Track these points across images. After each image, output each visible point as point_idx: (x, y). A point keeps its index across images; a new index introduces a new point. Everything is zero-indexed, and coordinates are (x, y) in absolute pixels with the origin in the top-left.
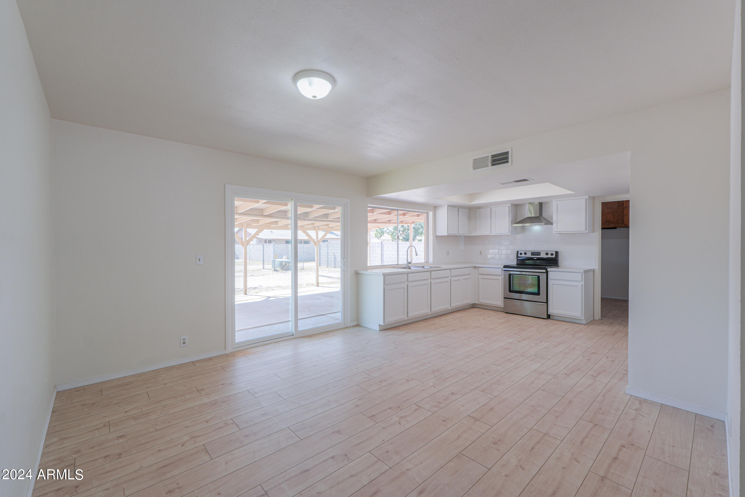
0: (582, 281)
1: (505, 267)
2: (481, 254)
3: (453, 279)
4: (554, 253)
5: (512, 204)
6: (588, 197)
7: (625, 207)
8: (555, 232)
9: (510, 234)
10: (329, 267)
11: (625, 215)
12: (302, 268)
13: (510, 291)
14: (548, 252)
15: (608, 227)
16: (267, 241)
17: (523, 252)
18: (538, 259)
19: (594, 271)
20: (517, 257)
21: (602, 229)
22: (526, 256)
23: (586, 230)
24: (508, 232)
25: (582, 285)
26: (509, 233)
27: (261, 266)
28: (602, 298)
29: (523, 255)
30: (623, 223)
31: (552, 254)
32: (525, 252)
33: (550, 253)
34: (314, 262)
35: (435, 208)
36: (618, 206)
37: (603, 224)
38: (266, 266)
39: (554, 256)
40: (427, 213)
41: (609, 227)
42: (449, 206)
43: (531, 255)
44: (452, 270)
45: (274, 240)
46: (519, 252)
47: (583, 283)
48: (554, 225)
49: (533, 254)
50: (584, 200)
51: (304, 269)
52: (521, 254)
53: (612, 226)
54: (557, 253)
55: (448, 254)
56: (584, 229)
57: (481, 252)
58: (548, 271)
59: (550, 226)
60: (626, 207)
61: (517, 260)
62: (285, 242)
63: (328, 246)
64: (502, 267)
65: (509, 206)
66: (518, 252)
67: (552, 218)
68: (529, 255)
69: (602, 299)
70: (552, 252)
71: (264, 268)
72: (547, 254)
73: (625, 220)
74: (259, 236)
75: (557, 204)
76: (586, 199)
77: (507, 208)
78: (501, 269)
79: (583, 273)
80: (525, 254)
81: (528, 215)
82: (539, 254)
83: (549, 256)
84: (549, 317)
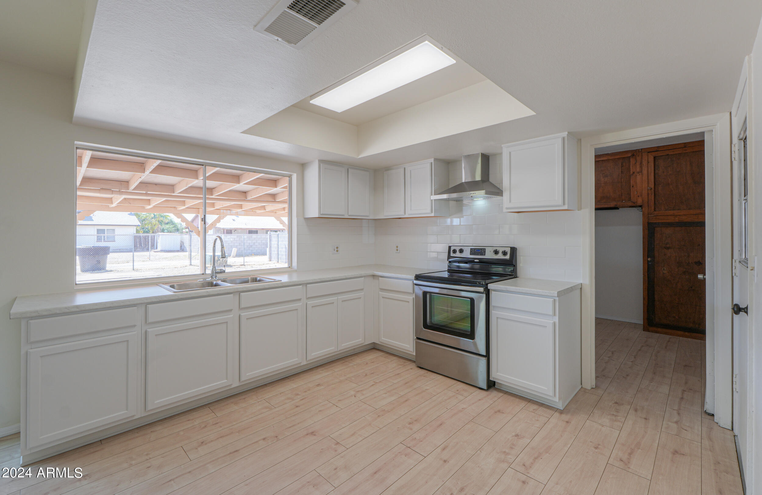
0: (555, 314)
1: (418, 277)
2: (397, 250)
3: (311, 302)
4: (508, 250)
5: (436, 160)
6: (566, 133)
7: (631, 173)
8: (507, 208)
9: (433, 215)
10: (279, 262)
11: (633, 187)
12: (243, 264)
13: (426, 326)
14: (498, 249)
15: (606, 206)
16: (225, 231)
17: (458, 249)
18: (481, 261)
19: (581, 288)
20: (449, 257)
21: (596, 209)
22: (463, 255)
23: (564, 204)
24: (429, 211)
25: (555, 323)
26: (432, 212)
27: (187, 262)
28: (597, 319)
29: (458, 254)
30: (630, 199)
31: (505, 253)
32: (460, 248)
33: (501, 250)
34: (266, 256)
35: (303, 166)
36: (622, 172)
37: (598, 199)
38: (193, 262)
39: (508, 257)
40: (290, 177)
41: (609, 206)
42: (322, 162)
43: (471, 254)
44: (308, 285)
45: (236, 230)
46: (452, 248)
47: (556, 319)
48: (506, 194)
49: (474, 251)
50: (560, 141)
51: (245, 265)
52: (455, 251)
53: (612, 205)
54: (514, 250)
55: (337, 251)
56: (560, 202)
57: (397, 247)
58: (489, 290)
59: (498, 198)
60: (634, 173)
61: (450, 262)
62: (248, 232)
63: (278, 236)
64: (413, 277)
65: (432, 163)
66: (450, 247)
67: (501, 182)
68: (467, 254)
69: (599, 322)
70: (503, 249)
71: (191, 265)
72: (496, 252)
73: (632, 194)
74: (219, 225)
75: (510, 153)
76: (564, 138)
77: (429, 166)
78: (411, 282)
79: (557, 299)
80: (461, 251)
81: (464, 178)
82: (481, 251)
83: (500, 256)
84: (491, 385)
